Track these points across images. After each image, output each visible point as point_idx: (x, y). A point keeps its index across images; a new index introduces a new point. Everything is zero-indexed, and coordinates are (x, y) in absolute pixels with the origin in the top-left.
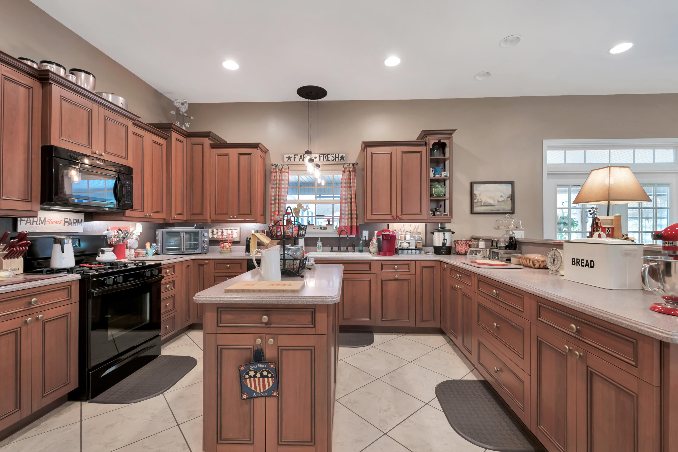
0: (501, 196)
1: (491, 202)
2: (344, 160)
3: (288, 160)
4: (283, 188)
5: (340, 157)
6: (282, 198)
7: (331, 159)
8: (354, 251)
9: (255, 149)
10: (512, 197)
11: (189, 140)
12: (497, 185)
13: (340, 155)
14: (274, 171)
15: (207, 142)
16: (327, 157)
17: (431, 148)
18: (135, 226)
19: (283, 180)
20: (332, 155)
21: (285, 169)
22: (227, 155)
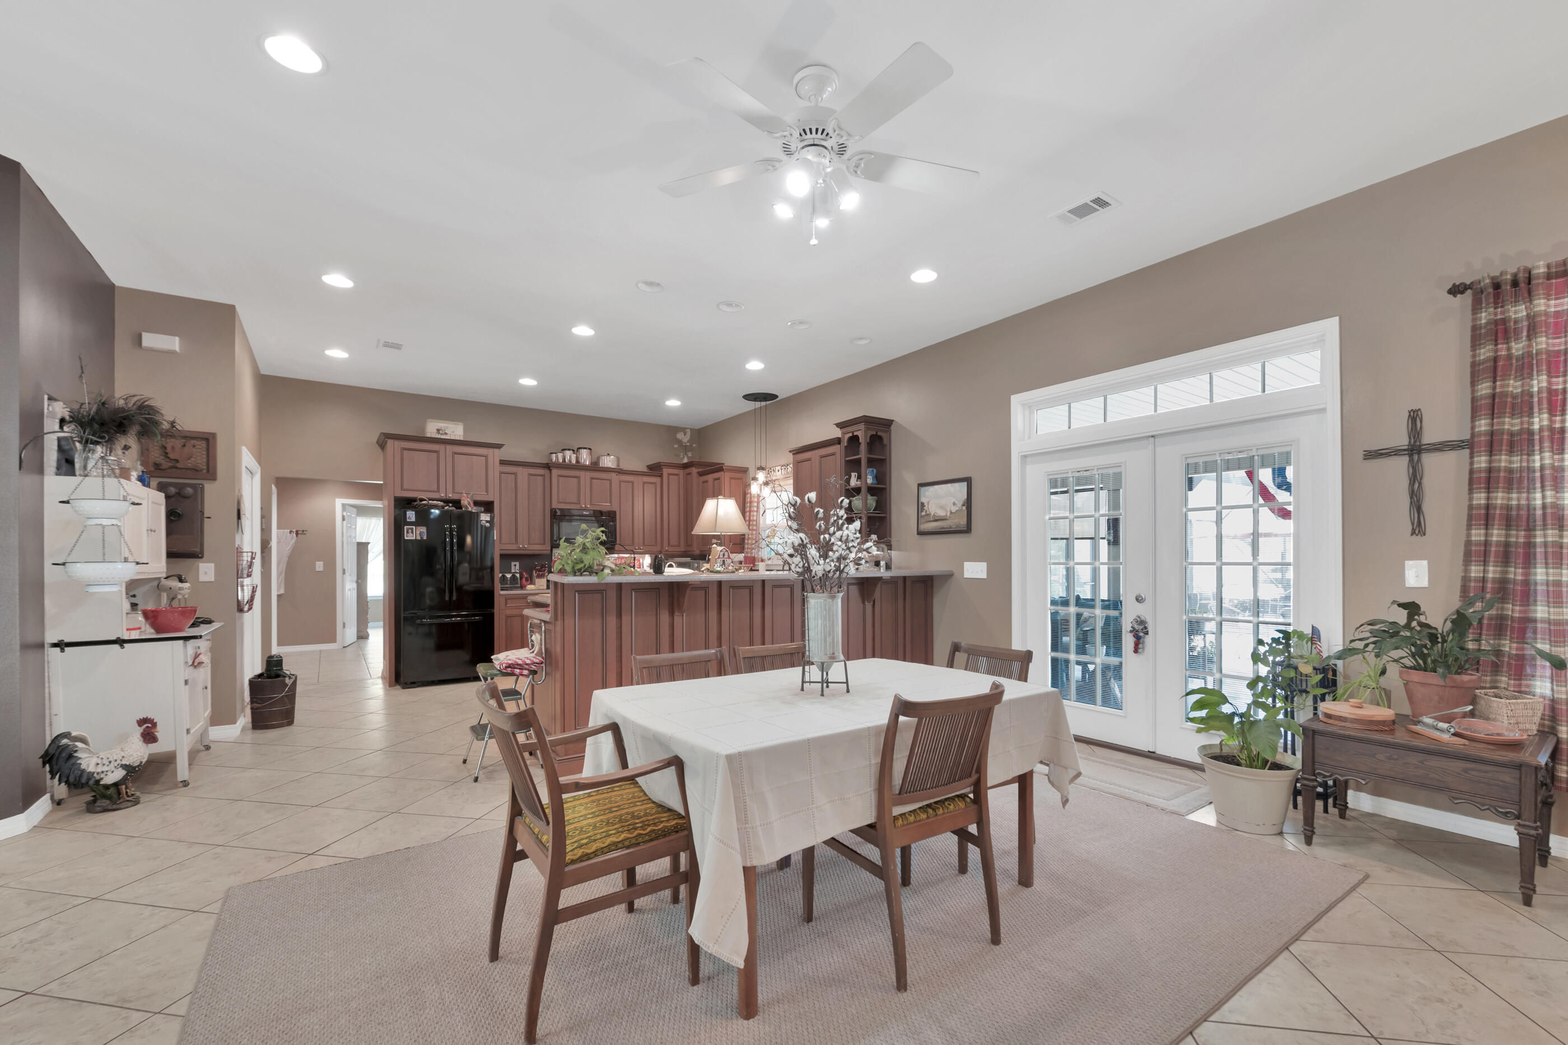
0: (954, 504)
1: (941, 513)
4: (753, 511)
6: (752, 523)
10: (968, 503)
11: (686, 470)
12: (949, 485)
15: (694, 470)
17: (845, 447)
18: (644, 559)
20: (790, 466)
22: (707, 481)
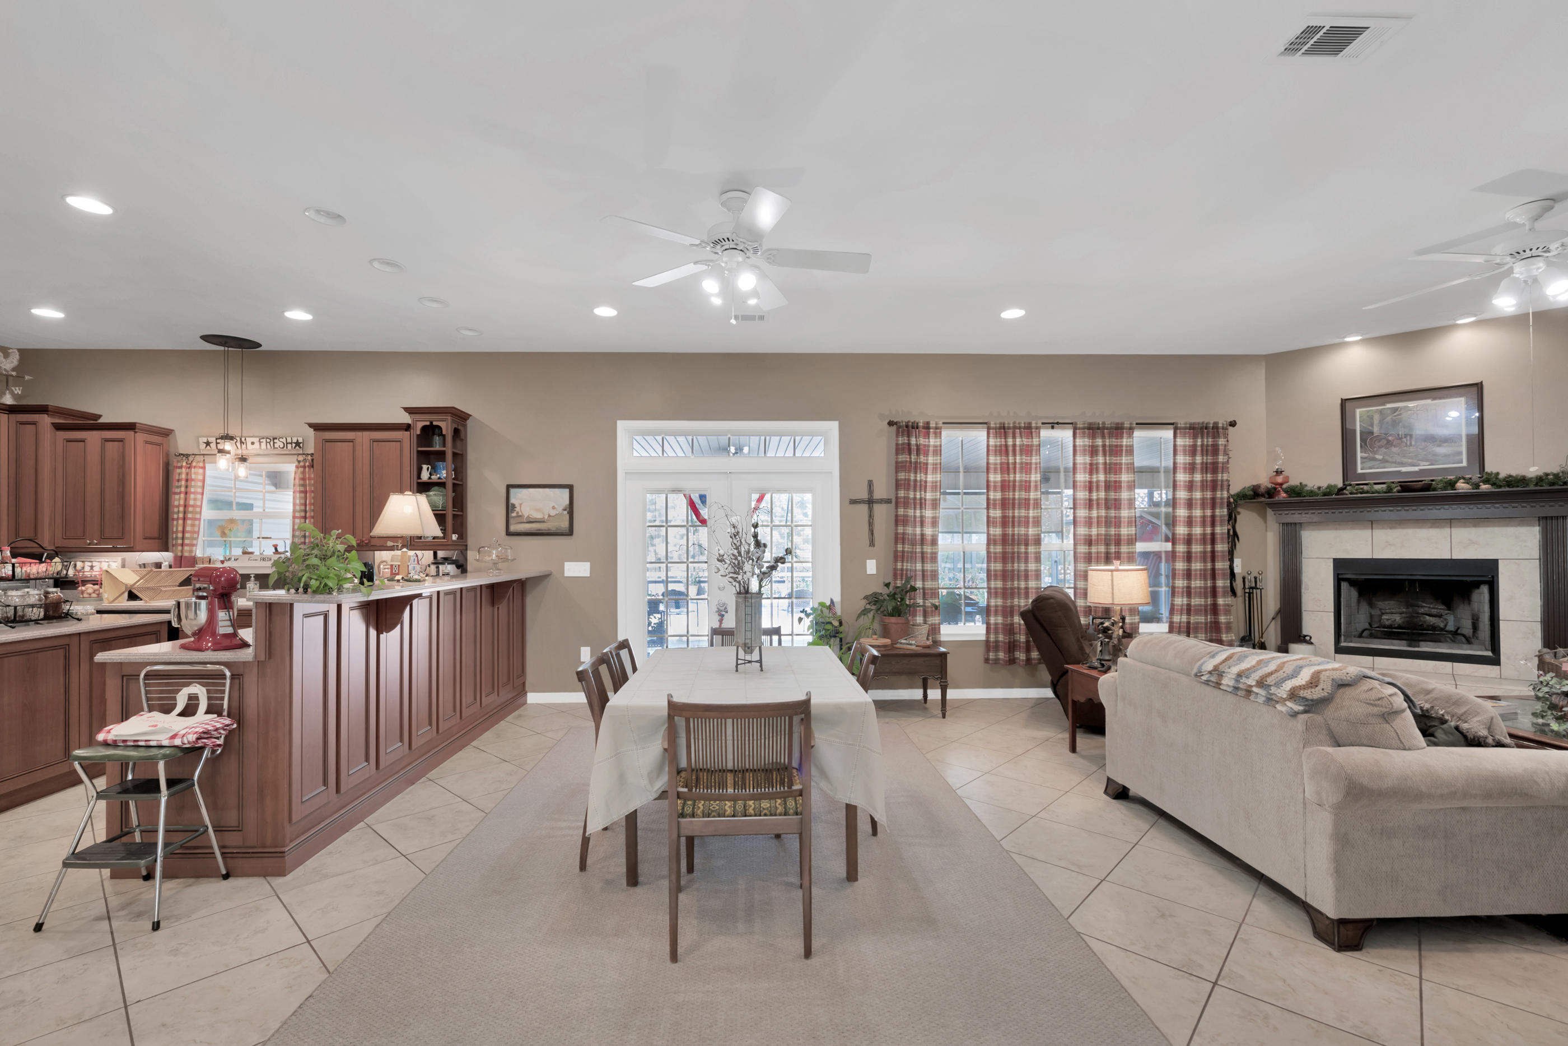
0: (554, 508)
1: (537, 516)
2: (300, 447)
3: (206, 446)
4: (194, 493)
5: (294, 443)
6: (190, 509)
7: (279, 446)
9: (132, 433)
10: (570, 509)
11: (13, 417)
12: (548, 490)
13: (295, 440)
14: (179, 465)
15: (46, 421)
16: (272, 443)
17: (418, 435)
19: (192, 480)
20: (280, 440)
21: (198, 462)
22: (83, 441)
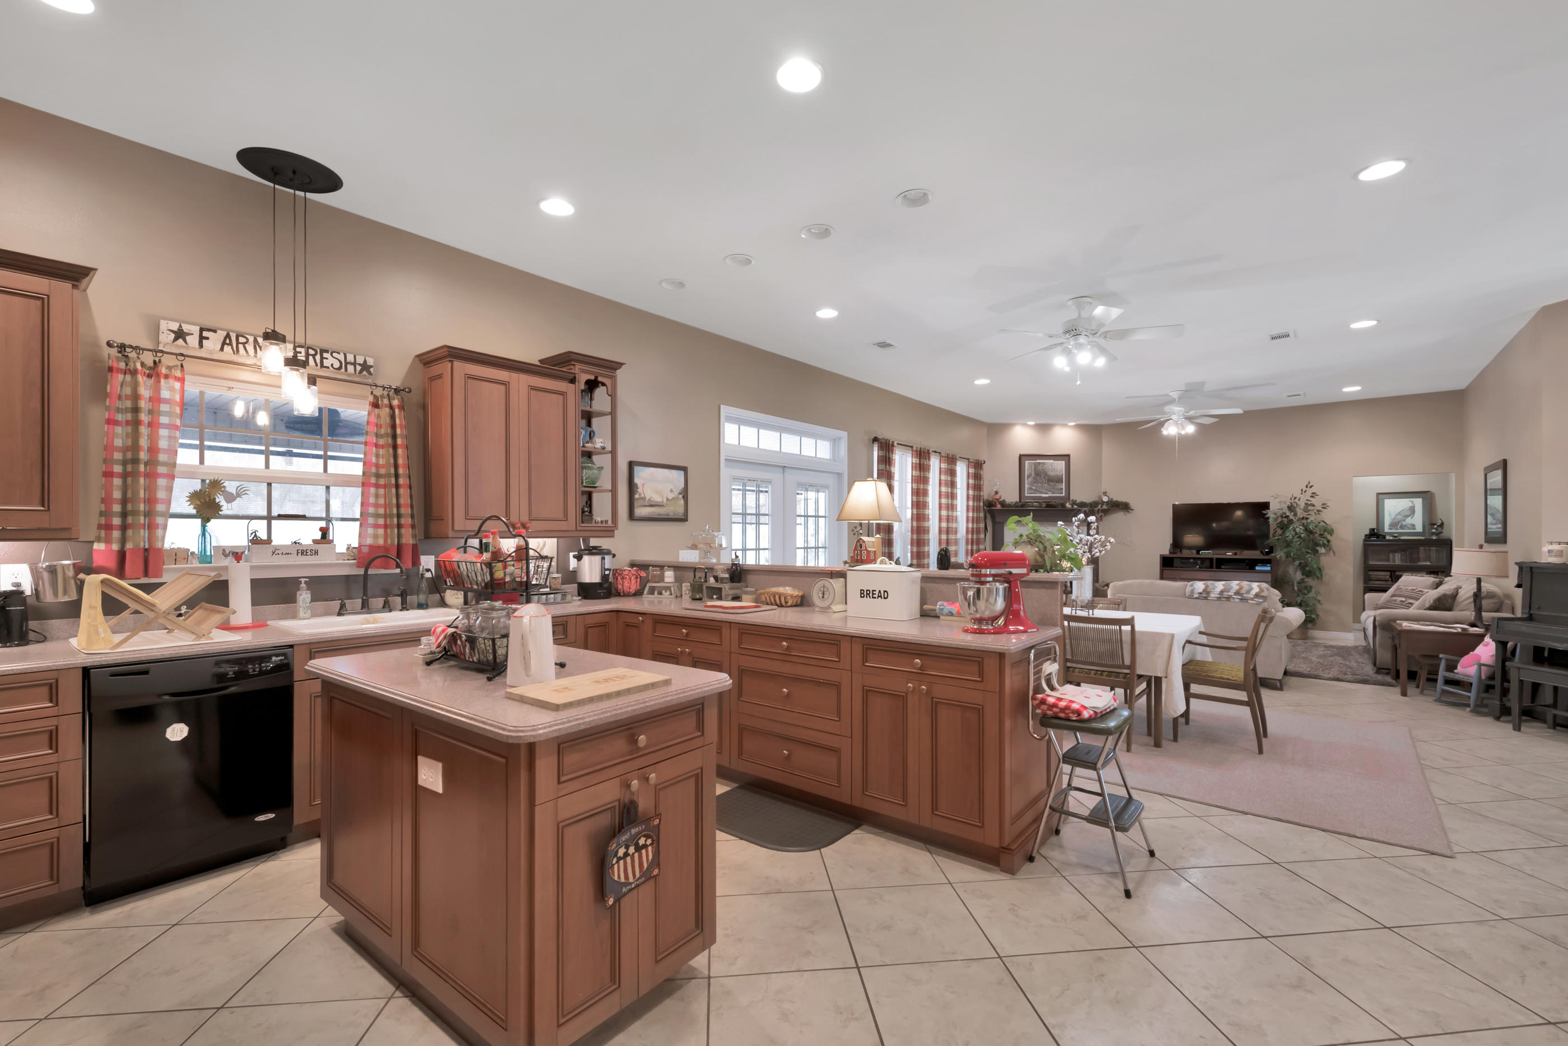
0: (671, 491)
1: (658, 499)
2: (370, 373)
3: (176, 339)
4: (165, 426)
5: (359, 364)
6: (161, 457)
7: (332, 365)
8: (404, 607)
10: (685, 493)
12: (666, 470)
13: (360, 360)
14: (123, 366)
16: (318, 357)
17: (581, 390)
19: (163, 401)
20: (334, 354)
21: (168, 367)
